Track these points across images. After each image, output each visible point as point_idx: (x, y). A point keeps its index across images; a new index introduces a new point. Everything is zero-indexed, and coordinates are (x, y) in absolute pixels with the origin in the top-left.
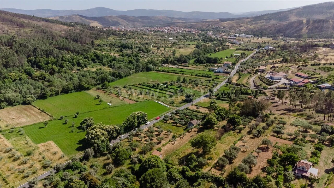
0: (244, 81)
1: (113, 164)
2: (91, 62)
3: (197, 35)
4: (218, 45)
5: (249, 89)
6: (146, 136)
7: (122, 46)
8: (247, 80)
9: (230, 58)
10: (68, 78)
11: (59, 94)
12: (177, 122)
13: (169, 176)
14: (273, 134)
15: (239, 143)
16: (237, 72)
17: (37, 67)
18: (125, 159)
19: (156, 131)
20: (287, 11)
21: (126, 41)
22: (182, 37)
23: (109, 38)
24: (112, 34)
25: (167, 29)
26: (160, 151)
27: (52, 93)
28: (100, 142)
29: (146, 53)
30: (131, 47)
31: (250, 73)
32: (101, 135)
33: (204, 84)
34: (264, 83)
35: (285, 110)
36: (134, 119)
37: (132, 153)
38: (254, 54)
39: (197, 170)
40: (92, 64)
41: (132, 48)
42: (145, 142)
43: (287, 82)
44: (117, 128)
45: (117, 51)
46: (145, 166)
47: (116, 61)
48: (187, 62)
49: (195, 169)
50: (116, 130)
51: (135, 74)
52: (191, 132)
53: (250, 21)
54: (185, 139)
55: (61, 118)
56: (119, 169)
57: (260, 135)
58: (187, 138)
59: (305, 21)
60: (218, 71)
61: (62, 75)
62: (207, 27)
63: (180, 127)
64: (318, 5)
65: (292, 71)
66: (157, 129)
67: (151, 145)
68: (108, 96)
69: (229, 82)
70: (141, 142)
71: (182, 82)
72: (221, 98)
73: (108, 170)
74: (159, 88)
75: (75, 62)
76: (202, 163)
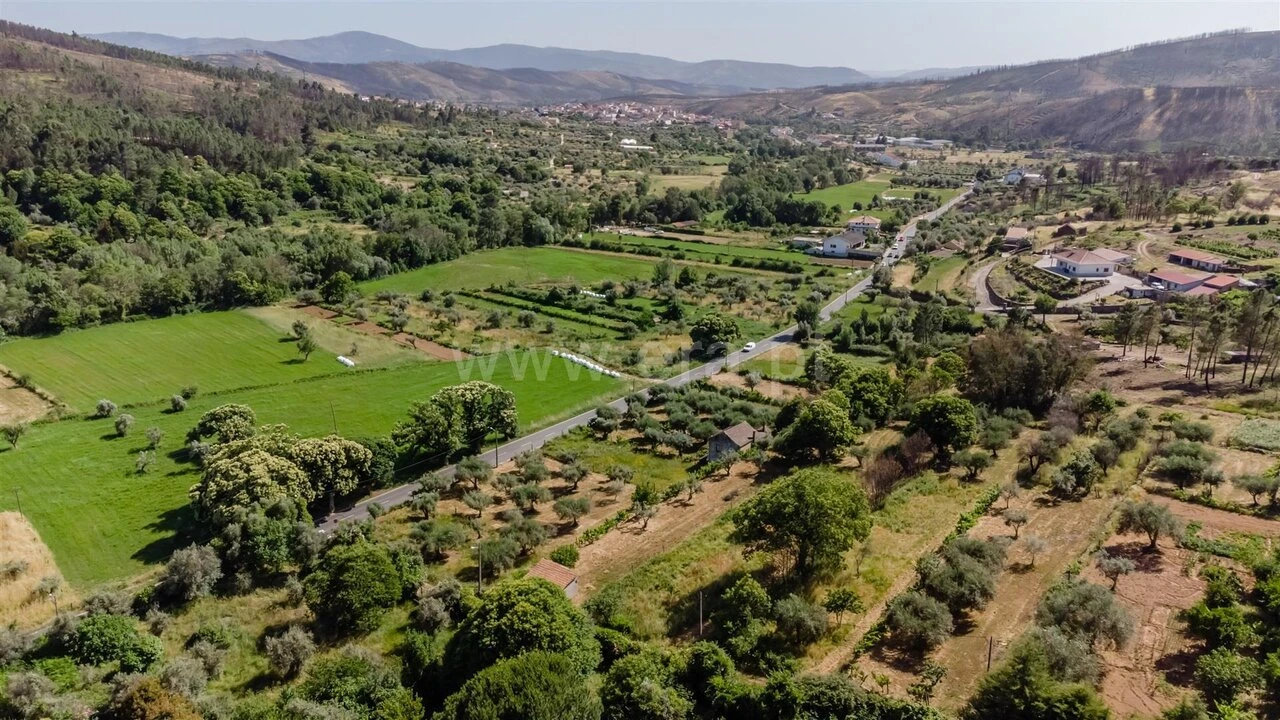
0: (944, 282)
1: (307, 627)
2: (291, 202)
3: (730, 135)
4: (816, 166)
5: (973, 312)
6: (502, 495)
7: (430, 156)
8: (959, 278)
9: (870, 207)
10: (178, 257)
11: (124, 316)
12: (655, 437)
13: (618, 700)
14: (1151, 483)
15: (984, 529)
16: (909, 254)
17: (44, 211)
18: (378, 602)
19: (555, 475)
20: (1075, 61)
21: (449, 141)
22: (675, 141)
23: (379, 130)
24: (391, 116)
25: (614, 112)
26: (571, 566)
27: (87, 310)
28: (260, 516)
29: (526, 181)
30: (465, 159)
31: (965, 255)
32: (268, 481)
33: (772, 294)
34: (1035, 288)
35: (1167, 386)
36: (448, 414)
37: (424, 571)
38: (968, 197)
39: (772, 665)
40: (297, 212)
41: (468, 163)
42: (498, 525)
43: (1136, 284)
44: (357, 451)
45: (409, 172)
46: (478, 637)
47: (399, 203)
48: (696, 219)
49: (763, 657)
50: (353, 464)
51: (476, 254)
52: (723, 477)
53: (936, 93)
54: (698, 511)
55: (103, 413)
56: (335, 656)
57: (1083, 489)
58: (707, 506)
59: (1149, 93)
60: (828, 249)
61: (149, 243)
62: (770, 112)
63: (670, 457)
64: (1190, 40)
65: (1149, 246)
66: (556, 467)
67: (523, 536)
68: (343, 329)
69: (881, 285)
70: (478, 522)
71: (678, 286)
72: (853, 346)
73: (277, 660)
74: (574, 304)
75: (221, 201)
76: (799, 624)
